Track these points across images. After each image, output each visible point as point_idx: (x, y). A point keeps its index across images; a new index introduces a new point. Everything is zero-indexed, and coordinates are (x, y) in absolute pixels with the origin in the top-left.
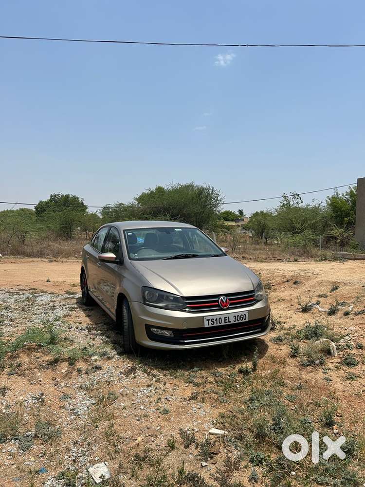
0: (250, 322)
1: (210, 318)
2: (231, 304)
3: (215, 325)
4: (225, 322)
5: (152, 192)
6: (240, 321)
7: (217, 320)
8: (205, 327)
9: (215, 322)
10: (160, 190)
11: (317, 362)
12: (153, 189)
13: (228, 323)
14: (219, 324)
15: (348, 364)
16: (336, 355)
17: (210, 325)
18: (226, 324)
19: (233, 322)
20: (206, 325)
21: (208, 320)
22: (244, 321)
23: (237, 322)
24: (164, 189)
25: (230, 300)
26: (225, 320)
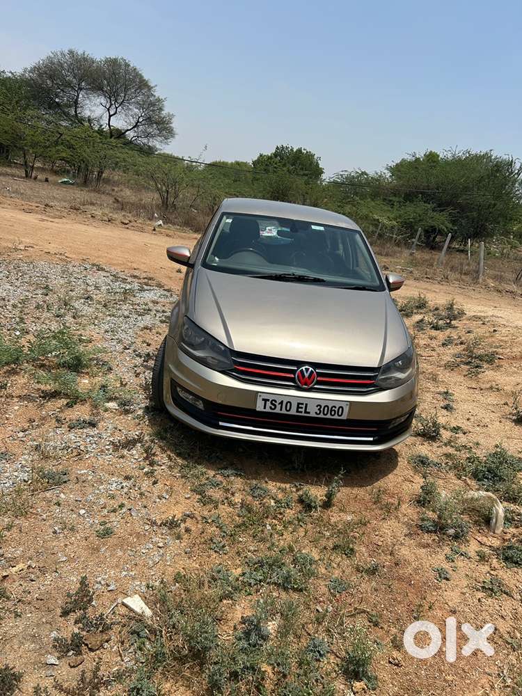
0: (349, 422)
1: (271, 398)
2: (319, 383)
3: (277, 410)
4: (297, 411)
5: (417, 160)
6: (329, 416)
7: (282, 403)
8: (258, 409)
9: (278, 407)
10: (432, 158)
11: (451, 531)
12: (421, 154)
13: (303, 414)
14: (284, 411)
16: (499, 531)
17: (268, 410)
18: (300, 414)
19: (313, 414)
20: (260, 407)
21: (266, 400)
22: (336, 417)
23: (321, 416)
24: (438, 156)
25: (319, 375)
26: (298, 407)
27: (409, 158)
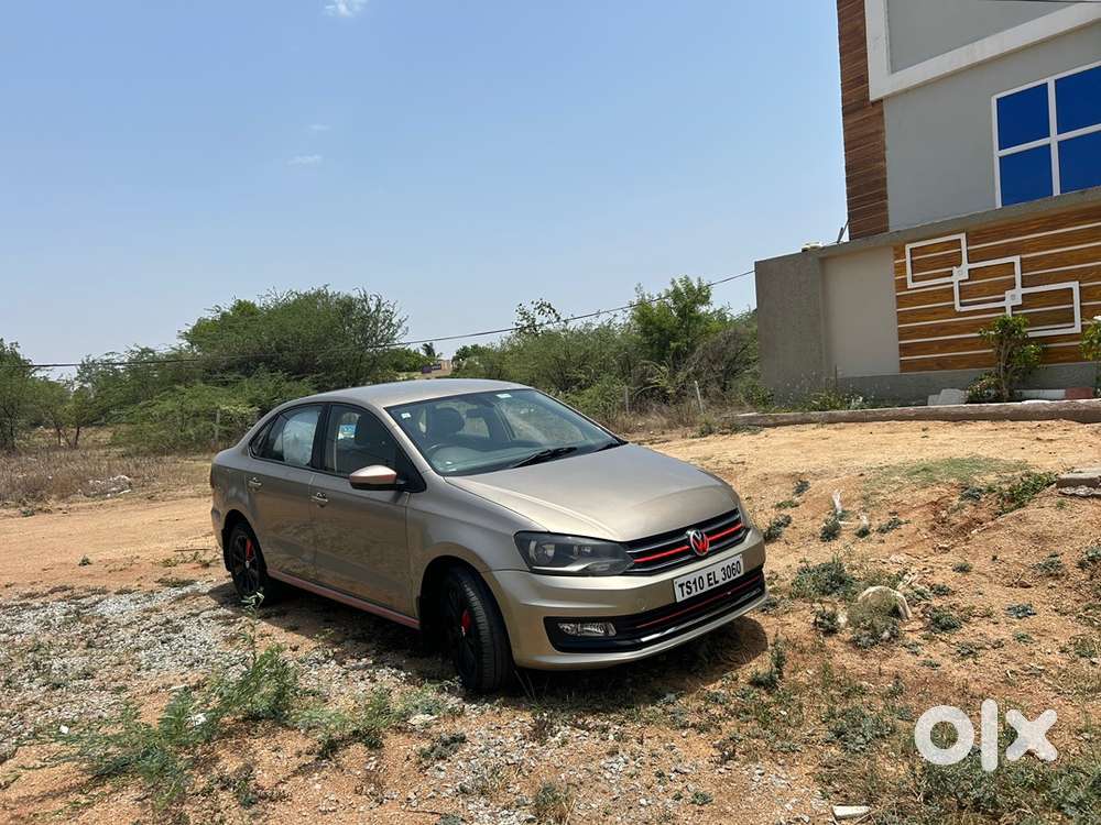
0: (745, 577)
1: (691, 578)
2: (712, 544)
3: (694, 593)
4: (710, 585)
5: (224, 315)
6: (733, 578)
7: (695, 583)
8: (678, 601)
9: (693, 587)
10: (244, 309)
11: (886, 634)
12: (227, 306)
13: (714, 586)
14: (700, 591)
15: (943, 629)
16: (910, 615)
17: (687, 596)
18: (712, 587)
19: (721, 582)
20: (679, 599)
21: (681, 586)
22: (738, 575)
23: (728, 580)
24: (254, 305)
25: (708, 534)
26: (709, 580)
27: (210, 316)
